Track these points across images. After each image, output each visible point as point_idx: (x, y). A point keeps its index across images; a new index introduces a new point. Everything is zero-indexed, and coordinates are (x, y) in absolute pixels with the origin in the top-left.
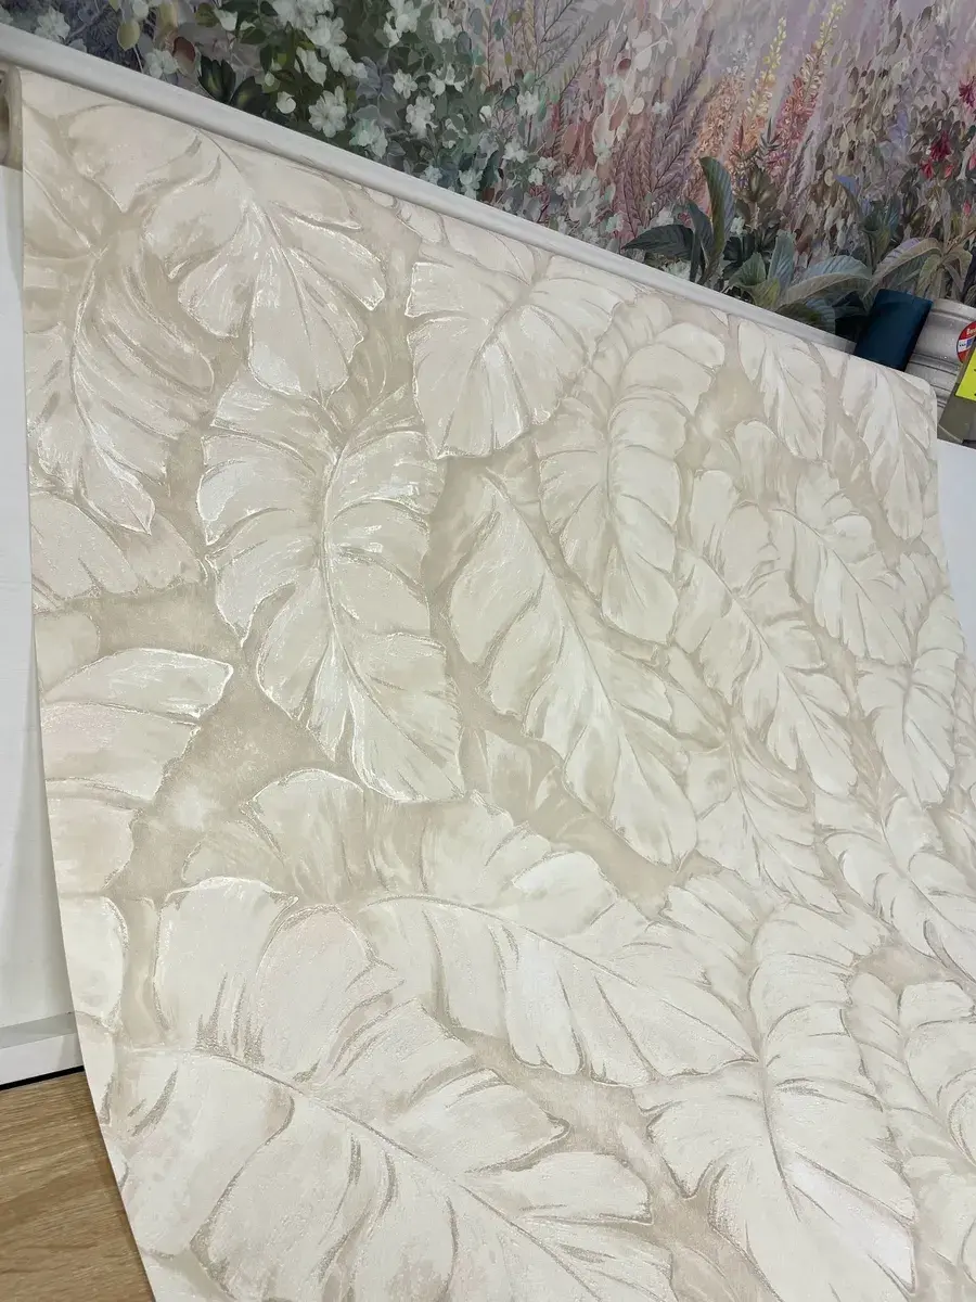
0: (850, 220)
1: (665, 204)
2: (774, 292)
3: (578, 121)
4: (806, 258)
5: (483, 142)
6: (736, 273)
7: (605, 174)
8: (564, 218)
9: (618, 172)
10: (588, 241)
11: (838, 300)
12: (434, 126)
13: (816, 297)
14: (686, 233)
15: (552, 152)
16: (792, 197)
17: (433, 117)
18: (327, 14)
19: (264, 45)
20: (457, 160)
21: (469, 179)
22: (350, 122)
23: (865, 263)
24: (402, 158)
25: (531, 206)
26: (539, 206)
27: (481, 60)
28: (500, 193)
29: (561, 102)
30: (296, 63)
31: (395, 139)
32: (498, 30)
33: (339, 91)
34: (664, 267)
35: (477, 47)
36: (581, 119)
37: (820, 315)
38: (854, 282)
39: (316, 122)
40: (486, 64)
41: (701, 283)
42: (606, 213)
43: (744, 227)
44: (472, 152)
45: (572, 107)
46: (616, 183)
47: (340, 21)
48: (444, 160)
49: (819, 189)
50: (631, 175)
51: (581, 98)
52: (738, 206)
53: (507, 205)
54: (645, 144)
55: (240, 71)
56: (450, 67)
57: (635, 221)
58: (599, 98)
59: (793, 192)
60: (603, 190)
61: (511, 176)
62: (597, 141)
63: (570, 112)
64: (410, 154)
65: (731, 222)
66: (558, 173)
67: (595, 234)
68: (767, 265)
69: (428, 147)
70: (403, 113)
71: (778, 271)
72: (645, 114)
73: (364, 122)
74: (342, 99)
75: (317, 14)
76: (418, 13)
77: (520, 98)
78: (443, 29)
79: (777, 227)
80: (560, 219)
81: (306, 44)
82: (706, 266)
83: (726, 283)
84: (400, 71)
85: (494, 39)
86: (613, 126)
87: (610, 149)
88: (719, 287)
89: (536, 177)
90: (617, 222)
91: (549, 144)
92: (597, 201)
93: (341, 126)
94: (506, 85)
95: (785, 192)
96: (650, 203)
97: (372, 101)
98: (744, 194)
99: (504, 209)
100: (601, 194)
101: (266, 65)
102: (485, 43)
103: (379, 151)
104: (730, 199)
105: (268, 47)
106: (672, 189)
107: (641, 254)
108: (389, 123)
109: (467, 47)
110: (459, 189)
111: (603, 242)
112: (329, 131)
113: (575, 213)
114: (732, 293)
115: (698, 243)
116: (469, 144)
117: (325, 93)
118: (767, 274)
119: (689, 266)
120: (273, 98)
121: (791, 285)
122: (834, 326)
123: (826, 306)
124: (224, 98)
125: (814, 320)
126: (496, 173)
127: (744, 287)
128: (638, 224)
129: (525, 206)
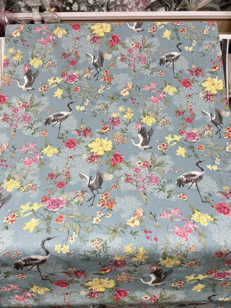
2: (194, 6)
5: (105, 1)
6: (179, 6)
8: (127, 8)
10: (135, 11)
11: (219, 2)
12: (94, 2)
13: (210, 3)
14: (161, 1)
19: (62, 1)
20: (101, 6)
21: (104, 8)
22: (79, 7)
24: (90, 9)
25: (119, 9)
26: (121, 8)
28: (111, 9)
30: (68, 2)
31: (88, 7)
33: (76, 3)
34: (157, 10)
37: (213, 7)
39: (74, 9)
41: (169, 11)
42: (137, 4)
44: (103, 3)
48: (98, 7)
53: (114, 11)
55: (60, 6)
61: (113, 5)
64: (91, 8)
66: (123, 0)
67: (136, 9)
69: (94, 6)
70: (88, 2)
71: (193, 1)
73: (81, 6)
74: (76, 4)
80: (127, 9)
82: (169, 7)
83: (177, 9)
88: (175, 10)
89: (118, 3)
90: (141, 5)
92: (134, 2)
93: (78, 8)
97: (82, 2)
99: (113, 11)
101: (63, 3)
103: (86, 10)
107: (149, 9)
108: (87, 5)
110: (103, 11)
111: (139, 10)
112: (76, 10)
113: (130, 7)
114: (180, 10)
115: (165, 2)
116: (102, 2)
117: (73, 4)
118: (190, 3)
119: (164, 8)
120: (66, 8)
121: (199, 3)
122: (220, 9)
123: (214, 5)
124: (59, 12)
125: (211, 9)
126: (109, 5)
127: (183, 8)
128: (147, 4)
129: (118, 9)
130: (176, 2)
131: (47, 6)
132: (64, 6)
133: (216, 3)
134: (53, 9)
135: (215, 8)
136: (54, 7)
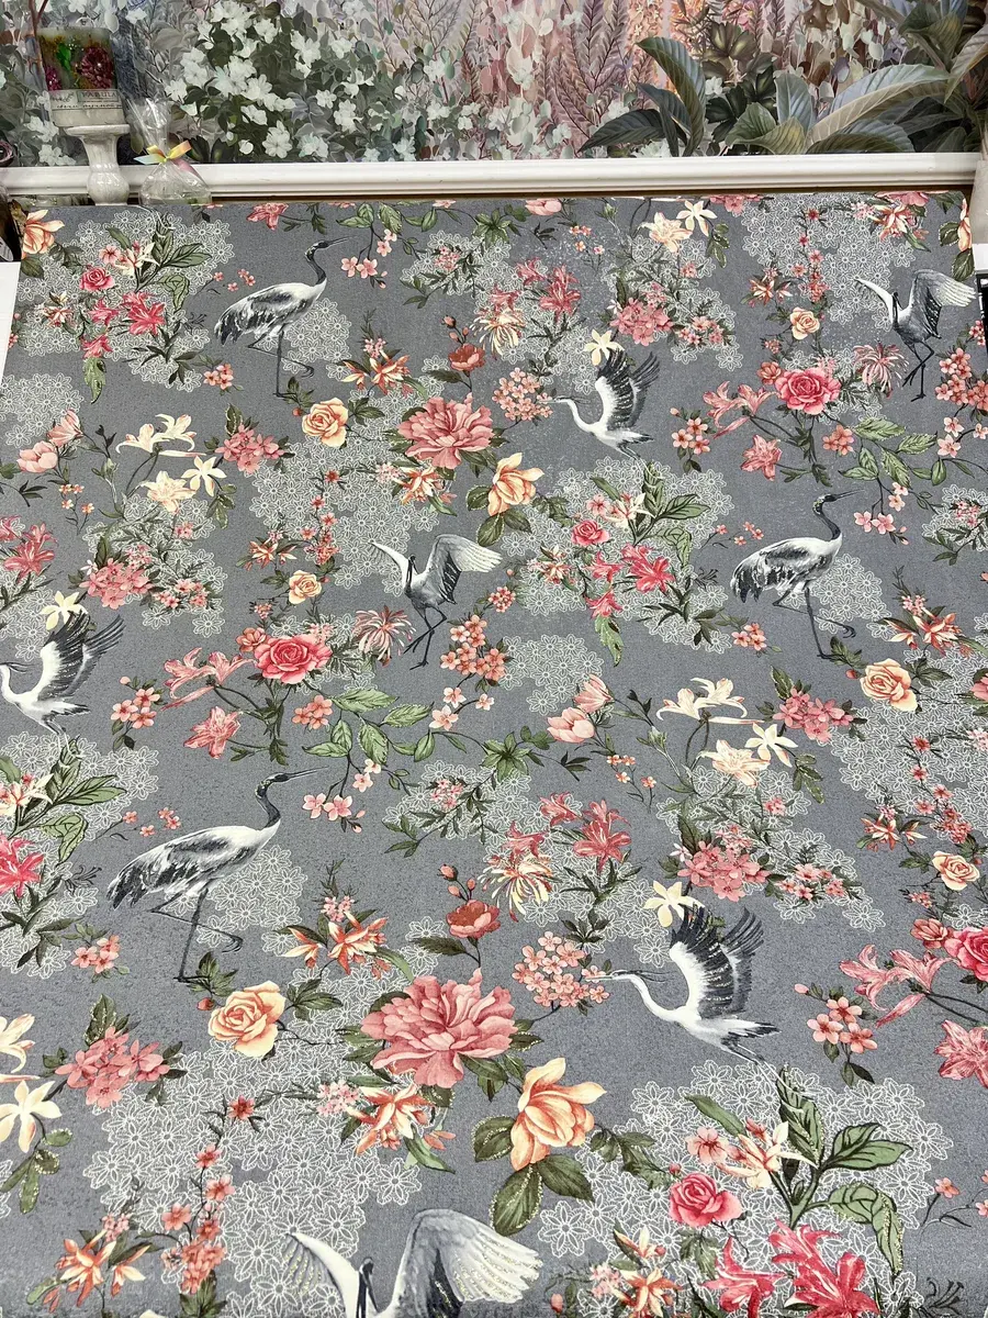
0: (882, 27)
1: (615, 97)
2: (795, 133)
3: (489, 64)
4: (830, 86)
5: (406, 115)
6: (731, 132)
7: (534, 96)
8: (505, 146)
9: (547, 90)
10: (538, 157)
11: (903, 115)
12: (359, 119)
13: (865, 120)
14: (650, 116)
15: (473, 98)
16: (778, 34)
17: (356, 112)
18: (253, 76)
19: (218, 116)
20: (388, 137)
21: (404, 147)
22: (295, 142)
23: (929, 63)
24: (342, 152)
25: (468, 148)
26: (479, 144)
27: (382, 53)
28: (436, 147)
29: (465, 55)
30: (244, 119)
31: (332, 140)
32: (388, 26)
33: (280, 124)
34: (634, 153)
35: (374, 48)
36: (491, 61)
37: (882, 137)
38: (921, 88)
39: (271, 151)
40: (386, 56)
41: (688, 153)
42: (548, 128)
43: (723, 85)
44: (399, 125)
45: (478, 55)
46: (549, 99)
47: (263, 77)
48: (376, 140)
49: (817, 14)
50: (563, 86)
51: (484, 45)
52: (705, 69)
53: (446, 154)
54: (569, 56)
55: (209, 138)
56: (357, 71)
57: (584, 124)
58: (502, 36)
59: (778, 29)
60: (537, 109)
61: (441, 131)
62: (514, 71)
63: (478, 60)
64: (348, 146)
65: (704, 84)
66: (486, 112)
67: (544, 148)
68: (773, 112)
69: (362, 136)
70: (332, 119)
71: (791, 111)
72: (557, 30)
73: (304, 138)
74: (283, 127)
75: (246, 79)
76: (318, 44)
77: (426, 69)
78: (341, 47)
79: (771, 70)
80: (503, 149)
81: (246, 102)
82: (688, 137)
83: (722, 145)
84: (318, 91)
85: (386, 34)
86: (526, 52)
87: (531, 73)
88: (714, 150)
89: (465, 123)
90: (563, 131)
91: (467, 92)
92: (534, 120)
93: (289, 147)
94: (410, 64)
95: (766, 33)
96: (593, 102)
97: (306, 120)
98: (710, 54)
99: (444, 159)
100: (536, 114)
101: (224, 127)
102: (379, 40)
103: (323, 153)
104: (693, 65)
105: (222, 114)
106: (616, 82)
107: (602, 150)
108: (325, 131)
109: (366, 51)
110: (398, 157)
111: (555, 152)
112: (282, 155)
113: (515, 139)
114: (735, 152)
115: (668, 119)
116: (394, 121)
117: (270, 129)
118: (776, 119)
119: (665, 144)
120: (235, 147)
121: (817, 120)
122: (909, 144)
123: (886, 126)
124: (206, 161)
125: (872, 145)
126: (426, 133)
127: (748, 142)
128: (589, 125)
129: (463, 150)
130: (716, 115)
131: (155, 136)
132: (231, 139)
133: (892, 118)
134: (182, 148)
135: (889, 140)
136: (185, 139)
